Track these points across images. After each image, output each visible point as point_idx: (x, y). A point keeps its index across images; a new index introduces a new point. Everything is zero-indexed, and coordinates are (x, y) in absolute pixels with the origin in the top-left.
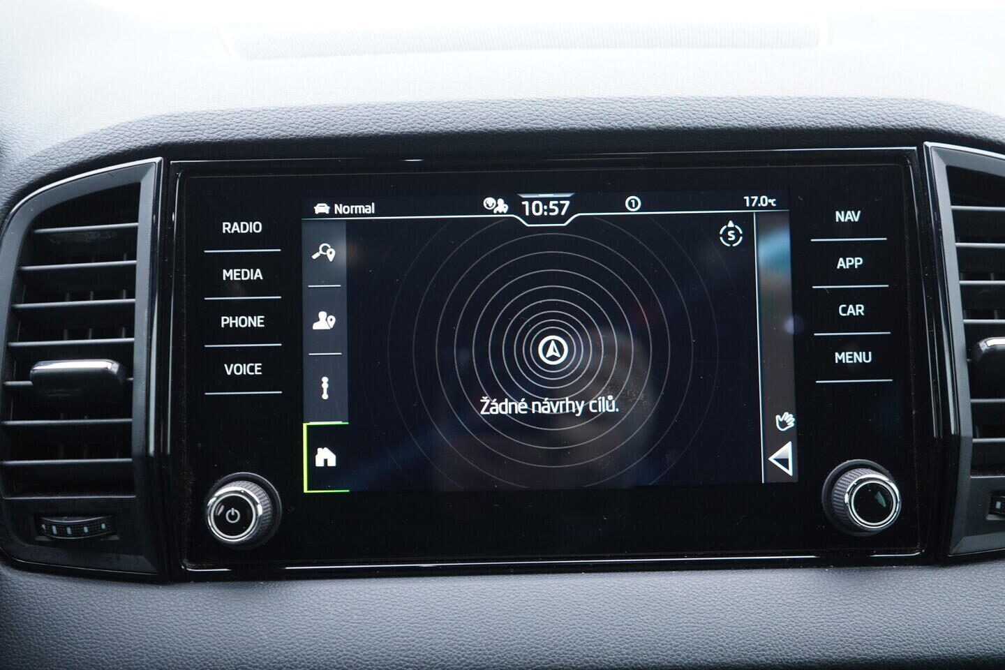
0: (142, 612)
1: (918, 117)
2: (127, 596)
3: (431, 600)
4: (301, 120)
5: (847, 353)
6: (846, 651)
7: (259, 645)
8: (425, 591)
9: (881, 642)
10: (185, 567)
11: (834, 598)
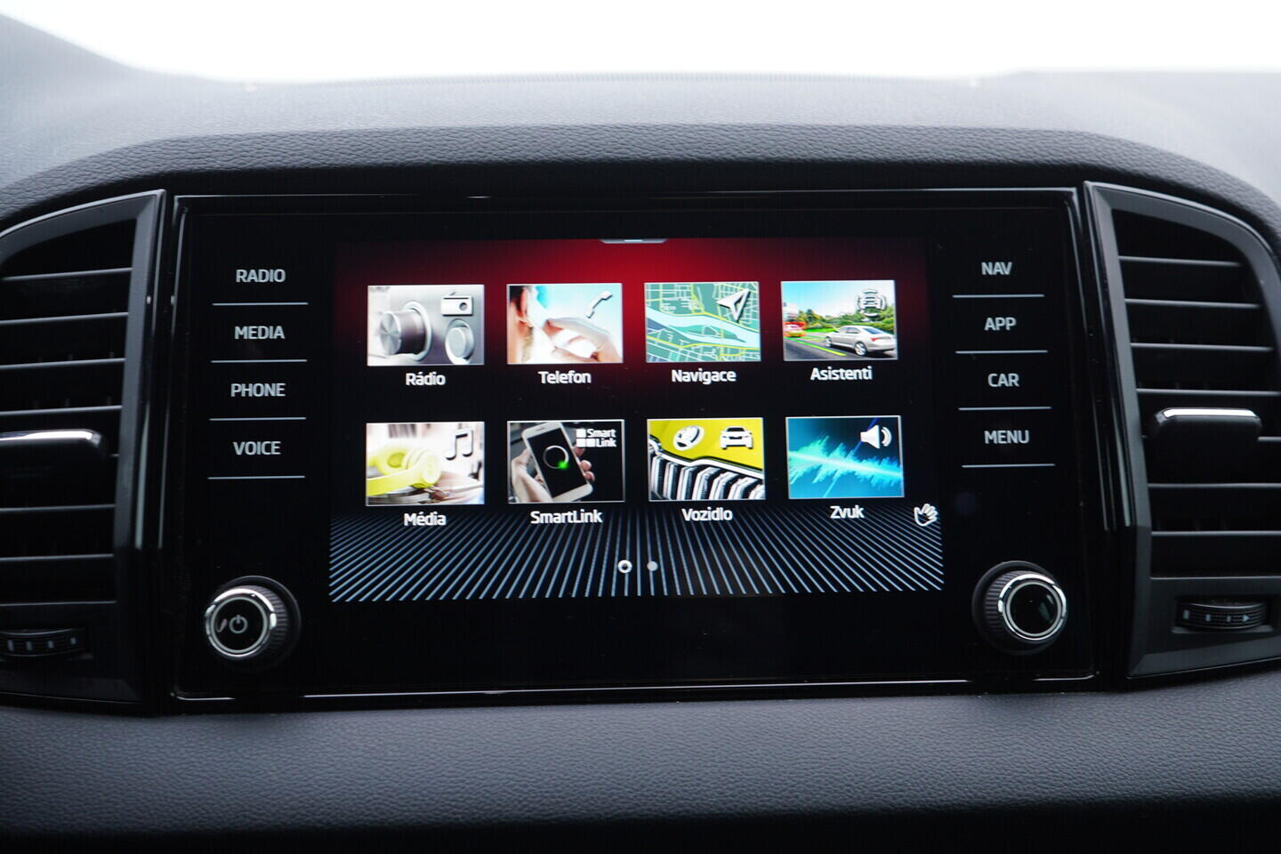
0: (119, 750)
1: (1076, 151)
2: (100, 730)
3: (487, 733)
4: (335, 146)
5: (1000, 432)
6: (1003, 791)
7: (267, 787)
8: (479, 723)
9: (1046, 780)
10: (176, 695)
11: (987, 729)
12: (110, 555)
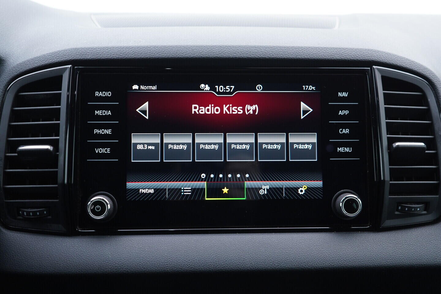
0: (60, 247)
1: (370, 56)
2: (54, 241)
3: (177, 243)
4: (128, 52)
5: (342, 148)
6: (340, 264)
7: (108, 260)
8: (174, 239)
9: (353, 260)
10: (78, 230)
11: (335, 243)
12: (57, 186)
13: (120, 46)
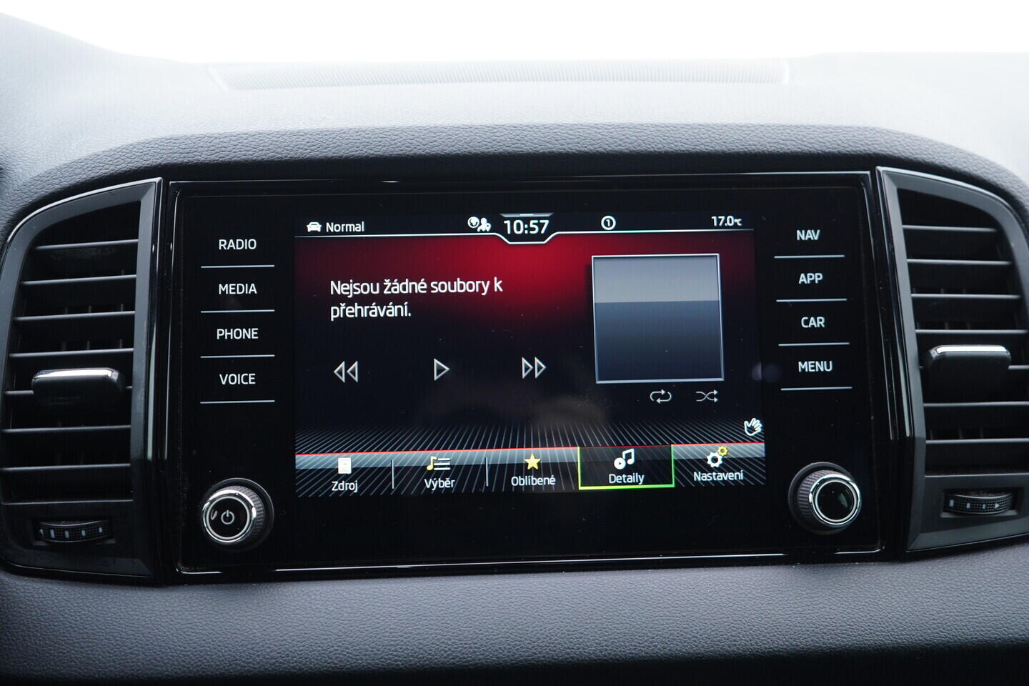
0: (138, 613)
1: (870, 143)
2: (122, 598)
3: (419, 598)
4: (294, 143)
5: (810, 362)
6: (812, 641)
7: (253, 642)
8: (412, 590)
9: (845, 632)
10: (180, 570)
11: (800, 592)
12: (128, 465)
13: (278, 130)
